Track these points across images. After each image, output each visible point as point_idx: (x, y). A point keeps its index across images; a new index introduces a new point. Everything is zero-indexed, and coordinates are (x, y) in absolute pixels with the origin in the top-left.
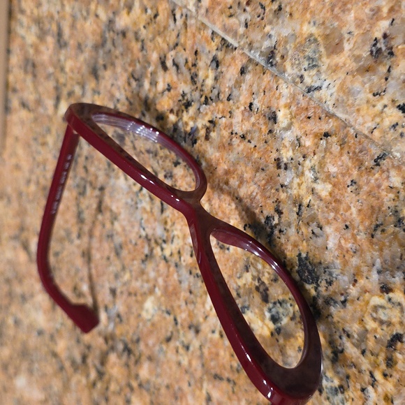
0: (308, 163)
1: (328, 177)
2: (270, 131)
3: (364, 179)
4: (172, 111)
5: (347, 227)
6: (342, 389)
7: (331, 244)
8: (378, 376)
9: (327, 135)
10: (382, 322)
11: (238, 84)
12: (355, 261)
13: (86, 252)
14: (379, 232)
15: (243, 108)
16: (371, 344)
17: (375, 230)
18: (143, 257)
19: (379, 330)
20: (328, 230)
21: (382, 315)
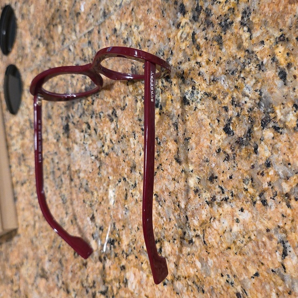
0: (133, 27)
1: (141, 20)
2: (117, 36)
3: (150, 4)
4: (82, 85)
5: (155, 26)
6: (194, 88)
7: (155, 40)
8: (199, 59)
9: (132, 10)
10: (186, 38)
11: (100, 38)
12: (165, 34)
13: (73, 219)
14: (164, 12)
15: (105, 43)
16: (189, 52)
17: (163, 13)
18: (98, 171)
19: (187, 43)
20: (151, 37)
21: (184, 36)
